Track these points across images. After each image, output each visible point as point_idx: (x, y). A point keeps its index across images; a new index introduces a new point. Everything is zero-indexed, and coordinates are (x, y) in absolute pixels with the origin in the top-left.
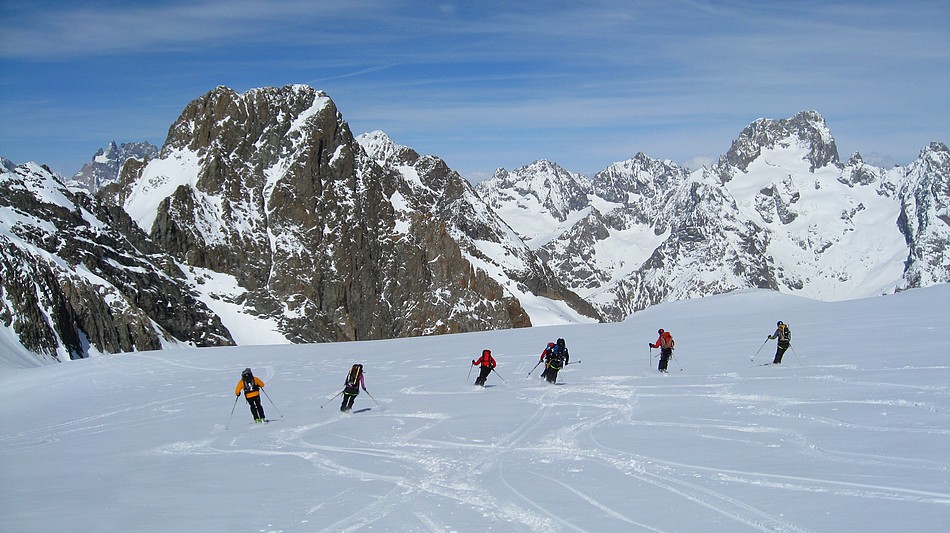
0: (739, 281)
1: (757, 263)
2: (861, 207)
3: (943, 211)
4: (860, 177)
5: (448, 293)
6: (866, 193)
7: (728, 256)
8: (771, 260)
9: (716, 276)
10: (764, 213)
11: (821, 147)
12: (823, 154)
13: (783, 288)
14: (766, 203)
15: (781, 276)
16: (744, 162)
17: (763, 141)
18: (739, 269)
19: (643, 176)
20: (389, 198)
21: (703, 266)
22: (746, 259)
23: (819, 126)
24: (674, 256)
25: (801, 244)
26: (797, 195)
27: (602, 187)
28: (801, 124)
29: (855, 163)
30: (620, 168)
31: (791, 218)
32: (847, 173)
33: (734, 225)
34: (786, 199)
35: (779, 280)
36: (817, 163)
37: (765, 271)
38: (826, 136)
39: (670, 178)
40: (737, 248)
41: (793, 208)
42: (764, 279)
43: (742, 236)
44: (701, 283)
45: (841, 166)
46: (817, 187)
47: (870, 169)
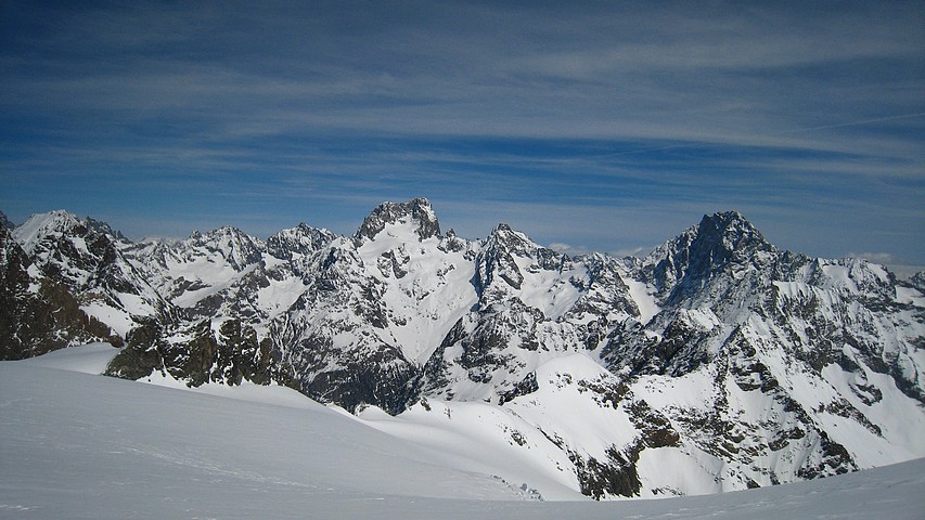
0: (359, 319)
1: (373, 307)
2: (452, 267)
3: (503, 272)
4: (453, 246)
5: (66, 333)
6: (455, 258)
7: (351, 301)
8: (384, 304)
9: (342, 316)
10: (384, 270)
11: (428, 223)
12: (428, 229)
13: (391, 324)
14: (385, 263)
15: (391, 316)
16: (372, 234)
17: (388, 218)
18: (359, 311)
19: (305, 240)
20: (26, 268)
21: (333, 309)
22: (365, 304)
23: (427, 209)
24: (313, 301)
25: (408, 293)
26: (408, 258)
27: (273, 248)
28: (415, 208)
29: (450, 236)
30: (287, 233)
31: (403, 274)
32: (444, 244)
33: (358, 279)
34: (400, 260)
35: (389, 319)
36: (424, 235)
37: (378, 313)
38: (431, 217)
39: (323, 243)
40: (359, 296)
41: (404, 267)
42: (378, 319)
43: (363, 287)
44: (331, 321)
45: (441, 238)
46: (423, 253)
47: (461, 241)
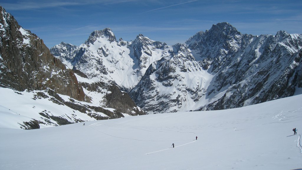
0: (98, 72)
1: (102, 67)
2: (124, 51)
3: (145, 51)
4: (123, 44)
6: (124, 48)
7: (94, 66)
8: (105, 66)
9: (92, 72)
10: (100, 54)
11: (112, 37)
12: (112, 39)
13: (109, 73)
14: (100, 52)
15: (108, 70)
16: (92, 42)
17: (97, 36)
18: (97, 69)
19: (65, 48)
21: (88, 69)
22: (99, 66)
23: (110, 32)
24: (79, 67)
25: (111, 62)
26: (108, 49)
27: (53, 52)
28: (106, 33)
29: (121, 40)
30: (57, 46)
31: (107, 55)
32: (119, 43)
33: (94, 58)
34: (105, 50)
35: (107, 71)
36: (111, 41)
37: (104, 69)
38: (112, 34)
39: (72, 48)
40: (96, 64)
41: (107, 53)
42: (104, 71)
43: (97, 60)
44: (88, 74)
45: (117, 42)
46: (112, 47)
47: (125, 42)
